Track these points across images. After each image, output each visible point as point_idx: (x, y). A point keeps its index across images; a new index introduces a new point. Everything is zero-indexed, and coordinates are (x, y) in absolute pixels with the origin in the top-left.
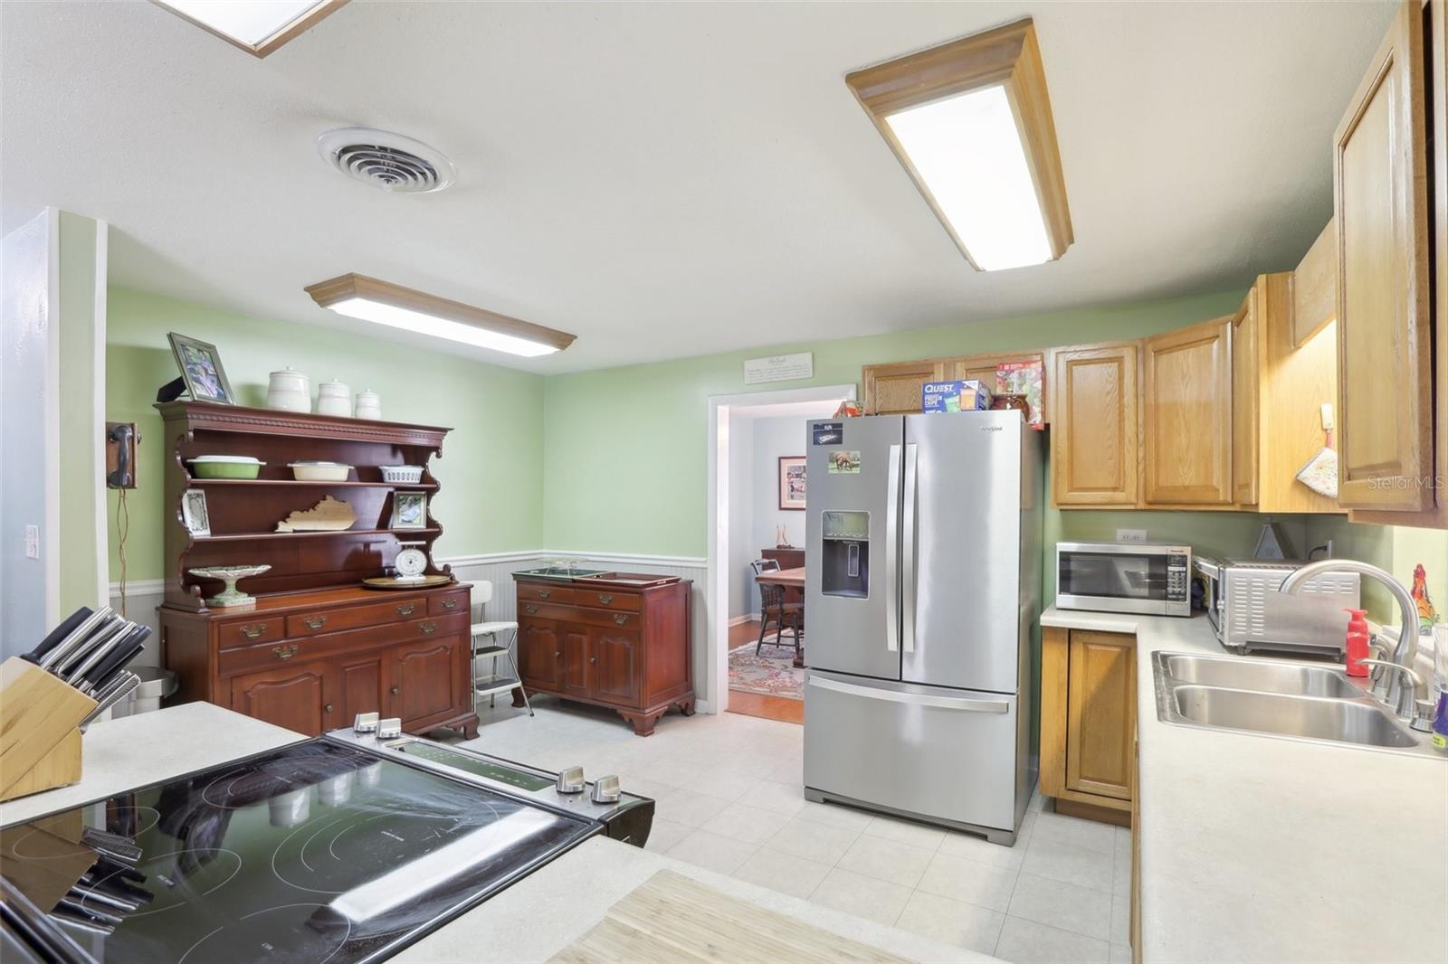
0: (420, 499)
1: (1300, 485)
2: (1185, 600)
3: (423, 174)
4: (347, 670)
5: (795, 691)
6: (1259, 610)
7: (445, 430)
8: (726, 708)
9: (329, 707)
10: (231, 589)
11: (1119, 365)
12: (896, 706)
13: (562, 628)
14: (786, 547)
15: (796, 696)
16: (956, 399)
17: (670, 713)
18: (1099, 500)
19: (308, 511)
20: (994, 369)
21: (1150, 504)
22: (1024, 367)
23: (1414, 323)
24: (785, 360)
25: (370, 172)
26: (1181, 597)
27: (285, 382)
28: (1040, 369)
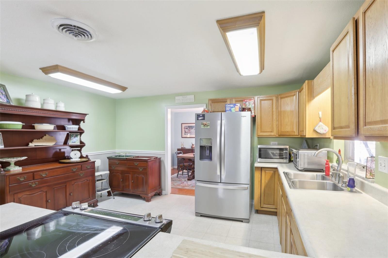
0: (78, 135)
1: (315, 131)
2: (287, 159)
3: (87, 35)
4: (55, 189)
5: (189, 187)
6: (306, 161)
7: (86, 115)
8: (171, 192)
9: (49, 201)
10: (12, 165)
11: (272, 101)
12: (216, 189)
13: (123, 172)
14: (184, 148)
15: (189, 188)
16: (234, 108)
17: (155, 195)
18: (267, 135)
19: (40, 139)
20: (242, 101)
21: (279, 135)
22: (250, 101)
23: (354, 93)
24: (187, 97)
25: (70, 33)
26: (286, 158)
27: (31, 98)
28: (254, 101)
